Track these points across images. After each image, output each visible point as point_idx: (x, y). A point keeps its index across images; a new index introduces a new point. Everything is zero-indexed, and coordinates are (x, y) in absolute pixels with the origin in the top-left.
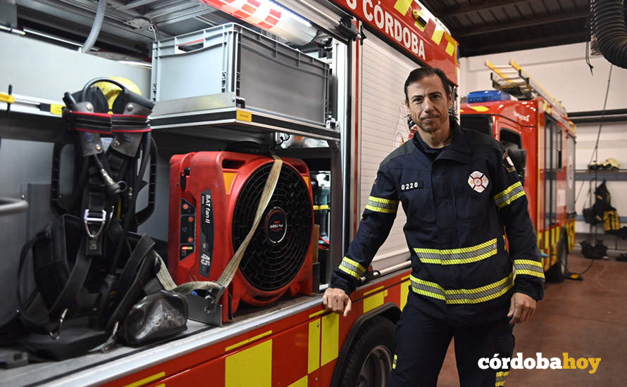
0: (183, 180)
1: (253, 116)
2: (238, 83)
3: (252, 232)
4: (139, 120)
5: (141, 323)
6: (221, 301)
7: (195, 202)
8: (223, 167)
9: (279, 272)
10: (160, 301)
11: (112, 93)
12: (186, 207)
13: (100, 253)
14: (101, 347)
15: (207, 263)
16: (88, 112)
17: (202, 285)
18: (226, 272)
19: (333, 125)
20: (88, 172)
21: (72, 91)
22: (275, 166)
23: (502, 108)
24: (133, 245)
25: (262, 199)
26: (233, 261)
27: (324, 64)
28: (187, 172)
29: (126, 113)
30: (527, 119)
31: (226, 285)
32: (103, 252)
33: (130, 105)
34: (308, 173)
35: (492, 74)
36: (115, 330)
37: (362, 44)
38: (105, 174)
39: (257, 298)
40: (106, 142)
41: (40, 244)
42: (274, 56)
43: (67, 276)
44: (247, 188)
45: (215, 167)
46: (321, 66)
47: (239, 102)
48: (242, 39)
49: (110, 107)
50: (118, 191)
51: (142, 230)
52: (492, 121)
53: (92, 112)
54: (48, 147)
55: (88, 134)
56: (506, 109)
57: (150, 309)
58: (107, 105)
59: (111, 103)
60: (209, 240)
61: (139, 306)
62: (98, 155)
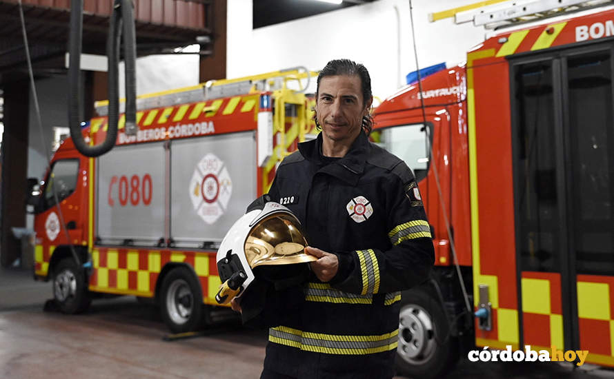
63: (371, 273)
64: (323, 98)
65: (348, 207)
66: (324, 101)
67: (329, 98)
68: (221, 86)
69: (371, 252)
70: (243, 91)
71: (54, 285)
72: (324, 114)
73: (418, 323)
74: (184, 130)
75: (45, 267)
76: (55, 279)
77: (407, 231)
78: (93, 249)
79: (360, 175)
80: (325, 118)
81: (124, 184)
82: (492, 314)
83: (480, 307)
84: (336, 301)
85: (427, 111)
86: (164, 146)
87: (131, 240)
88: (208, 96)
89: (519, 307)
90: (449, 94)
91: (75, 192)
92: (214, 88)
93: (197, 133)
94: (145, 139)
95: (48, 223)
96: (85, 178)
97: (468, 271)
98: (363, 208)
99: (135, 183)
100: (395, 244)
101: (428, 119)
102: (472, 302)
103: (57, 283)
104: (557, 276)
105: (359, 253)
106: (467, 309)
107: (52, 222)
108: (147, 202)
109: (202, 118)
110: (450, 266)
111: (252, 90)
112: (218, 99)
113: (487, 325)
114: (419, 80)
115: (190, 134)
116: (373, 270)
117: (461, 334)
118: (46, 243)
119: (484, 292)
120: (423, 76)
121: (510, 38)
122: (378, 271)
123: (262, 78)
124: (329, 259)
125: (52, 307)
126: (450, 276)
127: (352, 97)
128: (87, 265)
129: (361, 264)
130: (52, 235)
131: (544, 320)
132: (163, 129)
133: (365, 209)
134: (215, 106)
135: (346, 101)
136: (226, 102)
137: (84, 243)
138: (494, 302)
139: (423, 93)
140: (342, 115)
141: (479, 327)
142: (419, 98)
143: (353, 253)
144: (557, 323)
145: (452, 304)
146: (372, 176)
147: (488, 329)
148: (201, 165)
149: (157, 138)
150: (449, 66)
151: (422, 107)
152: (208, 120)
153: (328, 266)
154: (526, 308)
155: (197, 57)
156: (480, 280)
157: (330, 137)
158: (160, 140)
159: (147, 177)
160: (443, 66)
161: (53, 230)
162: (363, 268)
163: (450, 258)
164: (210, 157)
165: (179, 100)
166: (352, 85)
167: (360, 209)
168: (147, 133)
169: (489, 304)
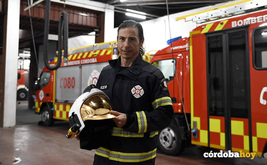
63: (143, 123)
64: (120, 39)
65: (132, 90)
66: (121, 40)
67: (123, 39)
68: (100, 45)
69: (143, 112)
70: (107, 47)
71: (42, 116)
72: (121, 46)
73: (170, 134)
74: (86, 61)
75: (39, 109)
76: (42, 114)
77: (161, 102)
78: (55, 104)
79: (138, 75)
80: (122, 48)
81: (65, 81)
82: (198, 132)
83: (193, 129)
84: (126, 136)
85: (174, 54)
86: (80, 67)
87: (67, 101)
88: (95, 49)
89: (208, 129)
90: (183, 48)
91: (49, 83)
92: (97, 46)
93: (91, 62)
94: (73, 64)
95: (40, 94)
96: (53, 78)
97: (189, 115)
98: (139, 91)
99: (69, 80)
100: (155, 108)
101: (174, 57)
102: (190, 127)
103: (43, 115)
104: (223, 118)
105: (137, 113)
106: (188, 130)
107: (41, 94)
108: (73, 87)
109: (93, 57)
110: (182, 113)
111: (110, 47)
112: (98, 50)
113: (196, 136)
114: (171, 43)
115: (88, 62)
116: (144, 121)
117: (186, 139)
118: (39, 101)
119: (195, 123)
120: (173, 41)
121: (206, 26)
122: (146, 122)
123: (114, 42)
124: (122, 116)
125: (41, 124)
126: (182, 117)
127: (134, 38)
128: (53, 109)
129: (138, 118)
130: (41, 98)
131: (218, 135)
132: (79, 61)
133: (140, 91)
134: (97, 53)
135: (131, 40)
136: (101, 51)
137: (52, 101)
138: (199, 127)
139: (173, 48)
140: (130, 47)
141: (193, 137)
142: (171, 49)
143: (134, 113)
144: (223, 136)
145: (183, 127)
146: (144, 75)
147: (196, 137)
148: (92, 74)
149: (77, 64)
150: (183, 37)
151: (172, 53)
152: (94, 58)
153: (122, 120)
154: (211, 130)
155: (95, 36)
156: (193, 119)
157: (124, 58)
158: (78, 65)
159: (73, 78)
160: (181, 37)
161: (41, 97)
162: (139, 121)
163: (182, 110)
164: (95, 71)
165: (85, 50)
166: (134, 32)
167: (138, 91)
168: (74, 62)
169: (197, 128)
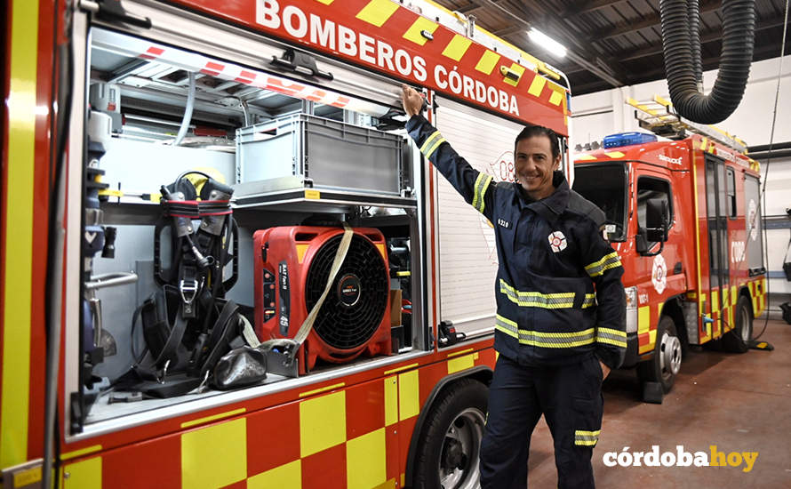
0: (264, 252)
1: (321, 193)
2: (306, 165)
3: (324, 296)
4: (222, 205)
5: (228, 371)
6: (297, 356)
7: (274, 271)
8: (296, 240)
9: (354, 332)
10: (244, 355)
11: (199, 182)
12: (267, 276)
13: (194, 316)
14: (195, 390)
15: (286, 324)
16: (179, 201)
17: (279, 342)
18: (301, 330)
19: (408, 194)
20: (182, 250)
21: (167, 183)
22: (345, 237)
23: (642, 152)
24: (221, 308)
25: (333, 266)
26: (307, 321)
27: (397, 136)
28: (267, 246)
29: (211, 199)
30: (678, 161)
31: (301, 342)
32: (196, 315)
33: (214, 193)
34: (383, 240)
35: (636, 112)
36: (206, 377)
37: (435, 113)
38: (196, 251)
39: (333, 355)
40: (196, 224)
41: (147, 309)
42: (342, 136)
43: (169, 334)
44: (318, 257)
45: (289, 240)
46: (393, 138)
47: (306, 182)
48: (309, 125)
49: (198, 194)
50: (207, 264)
51: (229, 296)
52: (628, 169)
53: (183, 201)
54: (149, 230)
55: (181, 218)
56: (647, 154)
57: (235, 360)
58: (195, 193)
59: (198, 191)
60: (287, 304)
61: (225, 358)
62: (190, 235)
